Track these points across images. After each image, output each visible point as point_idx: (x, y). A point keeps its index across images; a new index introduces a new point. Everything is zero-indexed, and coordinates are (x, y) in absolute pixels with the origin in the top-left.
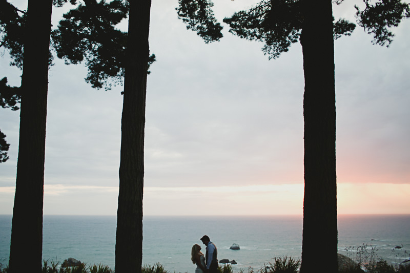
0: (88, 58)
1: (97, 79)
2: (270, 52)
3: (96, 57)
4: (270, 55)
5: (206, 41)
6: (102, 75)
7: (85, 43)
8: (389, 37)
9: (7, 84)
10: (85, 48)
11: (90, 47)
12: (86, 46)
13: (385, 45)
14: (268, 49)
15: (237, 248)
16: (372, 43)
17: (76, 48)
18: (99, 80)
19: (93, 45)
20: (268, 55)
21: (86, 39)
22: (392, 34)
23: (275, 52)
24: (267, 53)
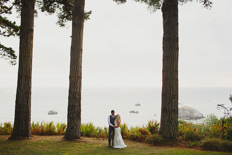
0: (57, 12)
1: (62, 23)
2: (151, 10)
3: (61, 12)
4: (151, 11)
5: (118, 4)
6: (65, 20)
7: (55, 5)
8: (210, 4)
9: (16, 25)
10: (56, 7)
11: (58, 7)
12: (56, 6)
13: (209, 9)
14: (150, 7)
15: (139, 105)
16: (202, 7)
17: (51, 7)
18: (63, 23)
19: (60, 6)
20: (150, 11)
21: (56, 2)
22: (212, 3)
23: (154, 10)
24: (149, 10)
